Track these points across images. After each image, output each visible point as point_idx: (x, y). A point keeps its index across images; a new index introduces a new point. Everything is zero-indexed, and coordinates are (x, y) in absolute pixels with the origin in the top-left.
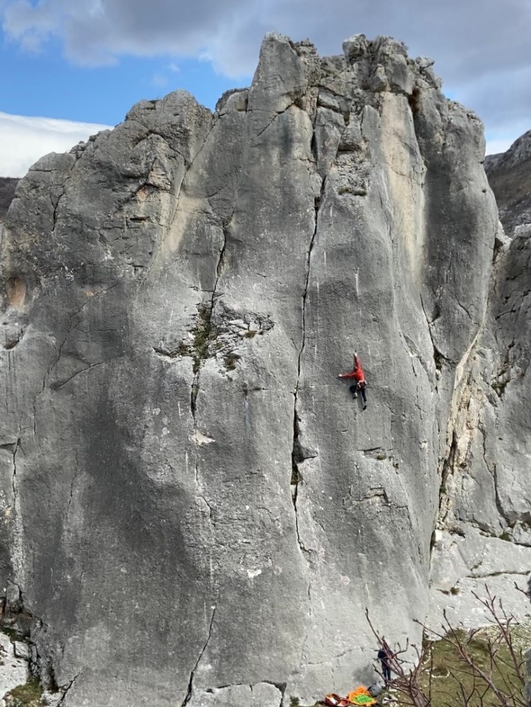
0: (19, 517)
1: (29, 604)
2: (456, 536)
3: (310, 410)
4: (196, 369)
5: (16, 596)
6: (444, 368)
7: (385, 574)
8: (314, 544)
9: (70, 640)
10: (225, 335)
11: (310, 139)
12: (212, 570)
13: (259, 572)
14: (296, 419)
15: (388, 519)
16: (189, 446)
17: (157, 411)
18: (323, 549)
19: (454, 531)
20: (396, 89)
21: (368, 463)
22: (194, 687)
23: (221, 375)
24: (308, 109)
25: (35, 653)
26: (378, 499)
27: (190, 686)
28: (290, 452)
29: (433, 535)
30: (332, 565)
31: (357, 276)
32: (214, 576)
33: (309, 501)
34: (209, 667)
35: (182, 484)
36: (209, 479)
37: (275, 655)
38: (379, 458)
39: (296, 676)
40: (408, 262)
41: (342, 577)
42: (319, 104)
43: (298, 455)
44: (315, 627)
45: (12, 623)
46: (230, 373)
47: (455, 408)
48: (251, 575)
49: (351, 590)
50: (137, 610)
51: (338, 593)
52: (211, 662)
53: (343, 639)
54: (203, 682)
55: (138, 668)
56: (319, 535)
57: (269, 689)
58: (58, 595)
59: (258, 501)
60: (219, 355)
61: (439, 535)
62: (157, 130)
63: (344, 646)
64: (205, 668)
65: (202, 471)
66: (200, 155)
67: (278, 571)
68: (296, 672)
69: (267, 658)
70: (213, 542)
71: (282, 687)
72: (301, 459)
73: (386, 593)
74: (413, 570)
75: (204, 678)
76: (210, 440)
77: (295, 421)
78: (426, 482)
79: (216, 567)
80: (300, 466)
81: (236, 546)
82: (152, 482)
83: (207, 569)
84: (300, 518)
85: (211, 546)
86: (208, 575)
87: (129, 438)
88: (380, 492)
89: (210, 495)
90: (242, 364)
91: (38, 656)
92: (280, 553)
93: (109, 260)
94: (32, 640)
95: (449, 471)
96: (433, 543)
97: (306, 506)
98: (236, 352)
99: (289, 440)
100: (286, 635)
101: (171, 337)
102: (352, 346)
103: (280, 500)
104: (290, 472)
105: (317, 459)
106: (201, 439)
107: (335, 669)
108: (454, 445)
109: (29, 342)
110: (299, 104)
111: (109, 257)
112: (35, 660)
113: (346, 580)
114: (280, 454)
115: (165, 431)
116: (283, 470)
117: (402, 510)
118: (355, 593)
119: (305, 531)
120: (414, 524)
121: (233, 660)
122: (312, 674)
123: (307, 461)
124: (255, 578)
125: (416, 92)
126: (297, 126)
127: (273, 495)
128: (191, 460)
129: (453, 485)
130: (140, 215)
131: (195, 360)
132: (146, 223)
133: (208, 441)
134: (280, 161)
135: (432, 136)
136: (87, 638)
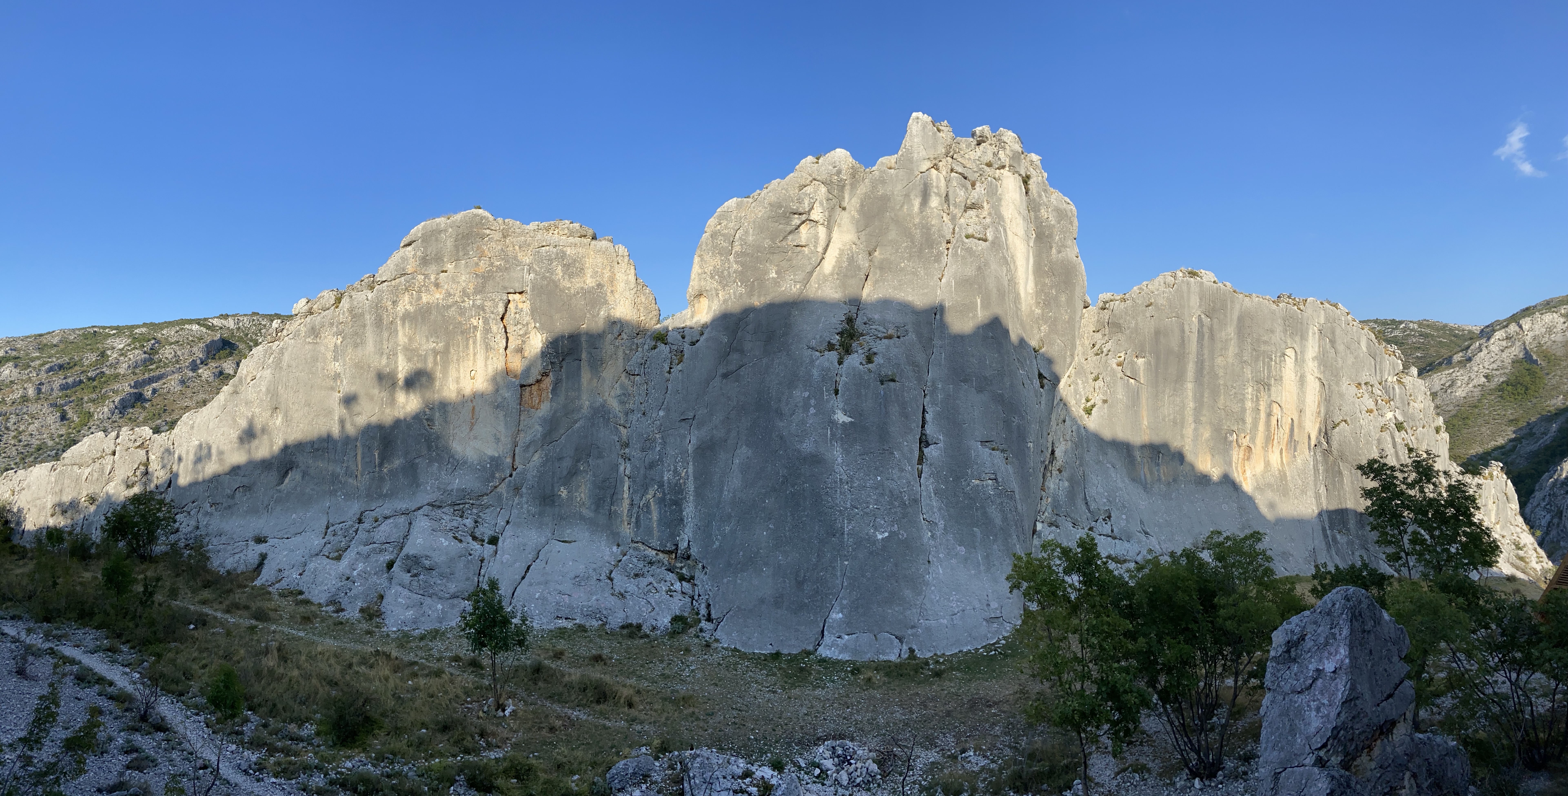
0: (691, 478)
1: (694, 551)
2: (1053, 528)
3: (936, 405)
4: (840, 363)
5: (686, 544)
6: (1046, 387)
7: (995, 547)
8: (937, 517)
9: (725, 580)
10: (867, 337)
11: (944, 195)
12: (846, 529)
13: (886, 534)
14: (924, 410)
15: (998, 501)
16: (833, 423)
17: (807, 394)
18: (942, 522)
19: (1051, 524)
20: (1013, 169)
21: (985, 452)
22: (826, 633)
23: (861, 367)
24: (944, 173)
25: (697, 593)
26: (990, 482)
27: (823, 632)
28: (918, 437)
29: (1035, 525)
30: (950, 537)
31: (979, 301)
32: (848, 535)
33: (932, 480)
34: (840, 615)
35: (824, 454)
36: (846, 452)
37: (897, 609)
38: (993, 449)
39: (914, 630)
40: (1020, 303)
41: (958, 548)
42: (952, 170)
43: (924, 442)
44: (933, 588)
45: (681, 568)
46: (870, 366)
47: (1053, 423)
48: (880, 537)
49: (966, 559)
50: (780, 560)
51: (954, 561)
52: (842, 612)
53: (957, 601)
54: (833, 629)
55: (779, 611)
56: (940, 509)
57: (890, 639)
58: (717, 543)
59: (889, 473)
60: (860, 351)
61: (1039, 526)
62: (819, 178)
63: (958, 606)
64: (836, 616)
65: (842, 445)
66: (853, 201)
67: (903, 535)
68: (913, 627)
69: (890, 611)
70: (849, 505)
71: (901, 639)
72: (928, 445)
73: (995, 563)
74: (1018, 546)
75: (835, 625)
76: (850, 419)
77: (923, 413)
78: (1030, 476)
79: (850, 527)
80: (926, 450)
81: (868, 510)
82: (799, 451)
83: (842, 528)
84: (924, 493)
85: (847, 509)
86: (843, 534)
87: (780, 414)
88: (993, 476)
89: (848, 465)
90: (878, 360)
91: (699, 595)
92: (906, 520)
93: (773, 278)
94: (696, 582)
95: (1049, 474)
96: (1034, 531)
97: (928, 484)
98: (875, 350)
99: (918, 427)
100: (908, 593)
101: (821, 337)
102: (973, 356)
103: (908, 475)
104: (917, 454)
105: (941, 445)
106: (841, 418)
107: (949, 626)
108: (1053, 452)
109: (707, 340)
110: (936, 167)
111: (774, 275)
112: (696, 597)
113: (962, 550)
114: (910, 437)
115: (812, 411)
116: (911, 451)
117: (1011, 496)
118: (969, 561)
119: (928, 505)
120: (1019, 507)
121: (861, 611)
122: (928, 629)
123: (932, 447)
124: (883, 539)
125: (1028, 177)
126: (934, 184)
127: (902, 470)
128: (833, 435)
129: (1052, 486)
130: (803, 244)
131: (840, 354)
132: (806, 249)
133: (847, 419)
134: (920, 209)
135: (1039, 210)
136: (739, 581)
